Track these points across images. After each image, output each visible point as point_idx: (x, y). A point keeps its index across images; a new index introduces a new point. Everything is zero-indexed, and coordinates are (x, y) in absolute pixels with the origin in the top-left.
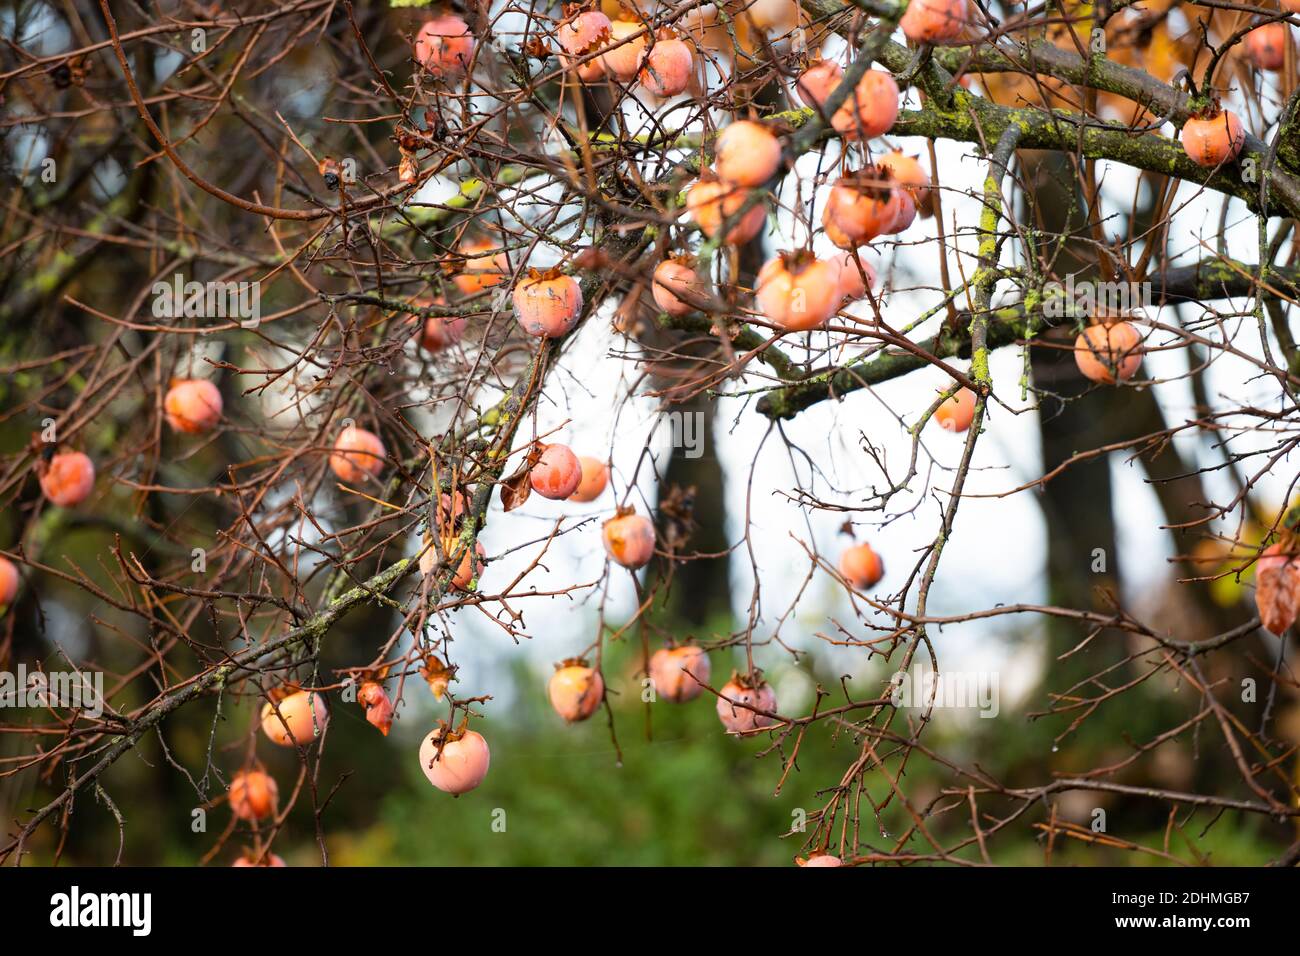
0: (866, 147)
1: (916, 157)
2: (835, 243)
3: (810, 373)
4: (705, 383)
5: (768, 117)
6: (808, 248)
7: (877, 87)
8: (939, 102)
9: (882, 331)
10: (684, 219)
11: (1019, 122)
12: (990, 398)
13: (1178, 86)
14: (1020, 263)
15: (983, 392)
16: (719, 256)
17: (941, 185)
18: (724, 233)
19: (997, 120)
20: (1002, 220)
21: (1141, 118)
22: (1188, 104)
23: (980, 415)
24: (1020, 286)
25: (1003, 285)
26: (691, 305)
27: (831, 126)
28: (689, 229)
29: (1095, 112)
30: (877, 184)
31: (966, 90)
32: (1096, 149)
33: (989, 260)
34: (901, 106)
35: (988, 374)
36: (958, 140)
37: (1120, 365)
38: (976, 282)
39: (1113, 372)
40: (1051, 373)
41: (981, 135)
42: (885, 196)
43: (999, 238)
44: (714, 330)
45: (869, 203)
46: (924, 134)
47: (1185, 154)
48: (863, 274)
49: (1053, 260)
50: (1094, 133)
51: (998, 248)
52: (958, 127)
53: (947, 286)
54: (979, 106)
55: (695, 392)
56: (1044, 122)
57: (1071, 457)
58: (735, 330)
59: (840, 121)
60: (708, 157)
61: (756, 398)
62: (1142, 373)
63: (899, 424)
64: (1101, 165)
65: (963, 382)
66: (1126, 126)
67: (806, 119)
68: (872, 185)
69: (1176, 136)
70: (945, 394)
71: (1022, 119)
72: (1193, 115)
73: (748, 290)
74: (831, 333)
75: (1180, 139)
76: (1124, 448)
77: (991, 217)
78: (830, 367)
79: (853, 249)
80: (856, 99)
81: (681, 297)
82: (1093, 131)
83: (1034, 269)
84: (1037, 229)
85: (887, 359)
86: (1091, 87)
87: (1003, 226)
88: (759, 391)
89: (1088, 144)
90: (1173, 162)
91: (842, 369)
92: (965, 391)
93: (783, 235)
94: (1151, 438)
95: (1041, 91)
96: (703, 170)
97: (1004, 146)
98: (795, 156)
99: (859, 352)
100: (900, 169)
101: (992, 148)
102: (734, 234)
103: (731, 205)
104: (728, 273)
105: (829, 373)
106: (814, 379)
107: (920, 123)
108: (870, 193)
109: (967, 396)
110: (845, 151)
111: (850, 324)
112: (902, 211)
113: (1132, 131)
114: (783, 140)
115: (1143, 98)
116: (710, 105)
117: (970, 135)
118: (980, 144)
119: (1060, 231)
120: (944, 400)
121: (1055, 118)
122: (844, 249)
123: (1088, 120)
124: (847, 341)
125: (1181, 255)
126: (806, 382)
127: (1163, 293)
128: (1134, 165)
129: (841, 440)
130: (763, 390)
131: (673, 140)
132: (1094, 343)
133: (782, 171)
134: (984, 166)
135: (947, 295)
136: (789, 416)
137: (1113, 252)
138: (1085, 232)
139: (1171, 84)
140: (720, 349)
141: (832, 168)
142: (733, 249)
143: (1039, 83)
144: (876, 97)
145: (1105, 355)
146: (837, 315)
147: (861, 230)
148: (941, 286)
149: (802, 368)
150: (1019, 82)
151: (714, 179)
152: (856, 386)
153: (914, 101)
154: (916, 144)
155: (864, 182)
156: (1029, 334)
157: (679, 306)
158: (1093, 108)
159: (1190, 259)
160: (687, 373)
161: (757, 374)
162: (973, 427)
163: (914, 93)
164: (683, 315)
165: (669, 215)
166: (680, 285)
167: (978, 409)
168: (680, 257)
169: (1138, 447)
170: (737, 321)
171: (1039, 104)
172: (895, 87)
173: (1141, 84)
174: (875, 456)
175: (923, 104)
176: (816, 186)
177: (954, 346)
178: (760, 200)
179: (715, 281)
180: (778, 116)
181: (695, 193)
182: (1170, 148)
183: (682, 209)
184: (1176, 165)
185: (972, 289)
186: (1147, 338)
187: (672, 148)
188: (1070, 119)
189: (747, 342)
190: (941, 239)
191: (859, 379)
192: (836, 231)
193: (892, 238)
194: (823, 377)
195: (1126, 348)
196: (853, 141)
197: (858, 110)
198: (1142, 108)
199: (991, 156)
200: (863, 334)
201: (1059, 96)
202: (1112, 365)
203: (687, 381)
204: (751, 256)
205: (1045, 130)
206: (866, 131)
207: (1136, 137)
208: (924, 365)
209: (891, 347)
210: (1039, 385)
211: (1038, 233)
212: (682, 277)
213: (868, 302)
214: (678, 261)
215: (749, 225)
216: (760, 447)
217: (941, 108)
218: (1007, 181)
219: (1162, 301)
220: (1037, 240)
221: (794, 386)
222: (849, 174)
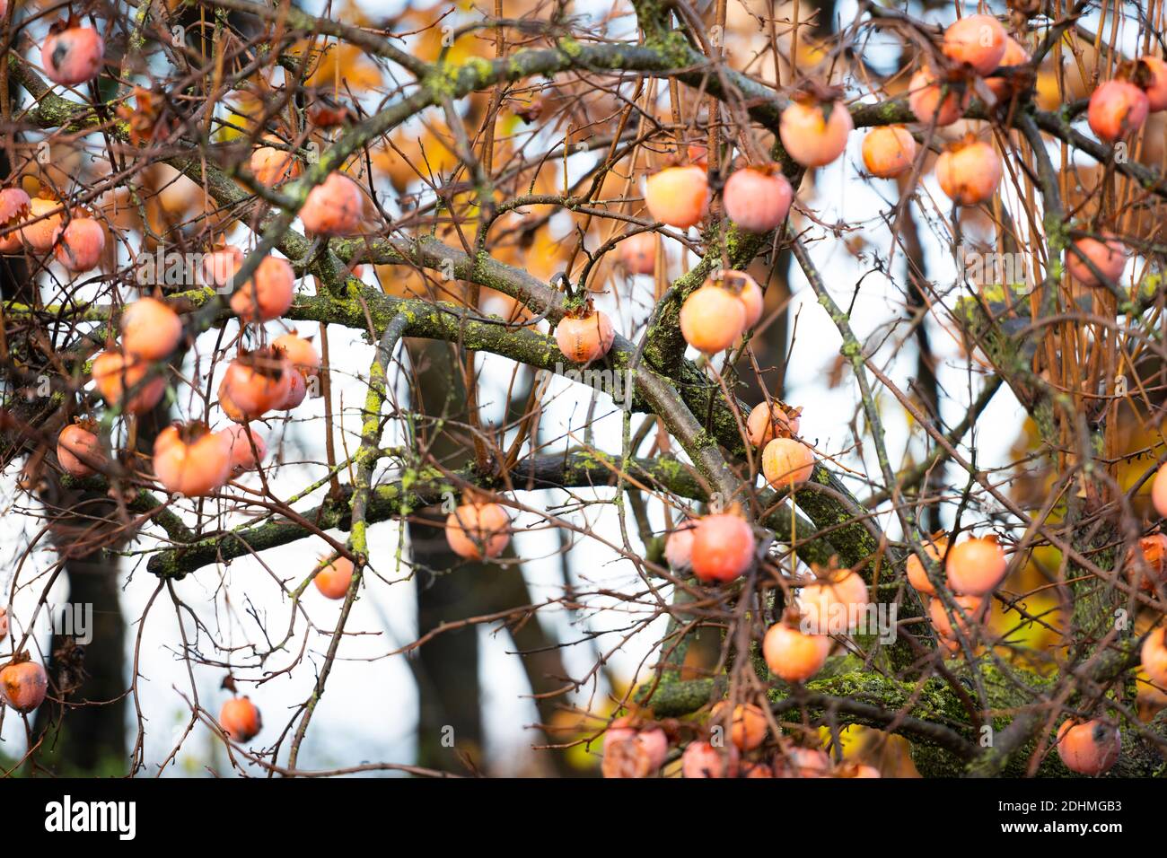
0: (263, 330)
1: (310, 339)
2: (229, 416)
3: (199, 536)
4: (101, 541)
5: (173, 295)
6: (203, 419)
7: (275, 274)
8: (332, 289)
9: (269, 500)
10: (89, 386)
11: (407, 312)
12: (366, 568)
13: (555, 287)
14: (400, 443)
15: (360, 562)
16: (120, 422)
17: (331, 366)
18: (125, 402)
19: (385, 309)
20: (386, 403)
21: (519, 314)
22: (563, 302)
23: (357, 584)
24: (399, 465)
25: (383, 463)
26: (90, 467)
27: (229, 307)
28: (94, 397)
29: (477, 307)
30: (270, 364)
31: (358, 279)
32: (476, 341)
33: (371, 440)
34: (296, 290)
35: (365, 545)
36: (348, 326)
37: (488, 544)
38: (359, 459)
39: (480, 550)
40: (427, 547)
41: (370, 323)
42: (277, 375)
43: (382, 418)
44: (111, 492)
45: (261, 381)
46: (317, 319)
47: (559, 350)
48: (253, 446)
49: (431, 442)
50: (475, 325)
51: (381, 429)
52: (350, 314)
53: (332, 461)
54: (370, 294)
55: (91, 550)
56: (429, 313)
57: (438, 626)
58: (132, 493)
59: (239, 303)
60: (114, 330)
61: (147, 557)
62: (509, 551)
63: (280, 588)
64: (480, 356)
65: (341, 551)
66: (505, 320)
67: (207, 298)
68: (266, 364)
69: (551, 332)
70: (325, 561)
71: (409, 309)
72: (567, 314)
73: (145, 456)
74: (222, 501)
75: (555, 335)
76: (490, 621)
77: (376, 399)
78: (219, 531)
79: (245, 423)
80: (255, 283)
81: (82, 460)
82: (474, 324)
83: (412, 450)
84: (417, 413)
85: (272, 527)
86: (475, 283)
87: (387, 409)
88: (151, 551)
89: (469, 336)
90: (546, 357)
91: (230, 534)
92: (343, 560)
94: (513, 613)
95: (427, 285)
96: (109, 342)
97: (391, 333)
98: (196, 334)
99: (247, 519)
100: (293, 349)
101: (380, 335)
102: (134, 403)
103: (133, 377)
104: (127, 439)
105: (218, 537)
106: (203, 543)
107: (314, 307)
108: (263, 372)
109: (344, 564)
110: (243, 331)
111: (239, 493)
112: (293, 389)
113: (510, 325)
114: (185, 317)
115: (521, 296)
116: (119, 281)
117: (359, 322)
118: (368, 330)
119: (438, 415)
120: (323, 568)
121: (439, 310)
122: (237, 422)
123: (469, 313)
124: (236, 509)
125: (550, 444)
126: (195, 545)
127: (531, 478)
128: (510, 357)
129: (227, 599)
130: (155, 550)
131: (83, 313)
132: (464, 521)
133: (183, 347)
134: (372, 351)
135: (330, 470)
136: (180, 577)
137: (488, 438)
138: (463, 418)
139: (549, 284)
140: (117, 510)
141: (230, 346)
142: (132, 417)
143: (425, 276)
144: (273, 282)
145: (474, 534)
146: (227, 483)
147: (252, 405)
148: (326, 462)
149: (193, 531)
150: (410, 275)
151: (120, 351)
152: (243, 551)
153: (309, 286)
154: (309, 327)
155: (258, 361)
156: (405, 510)
157: (80, 468)
158: (476, 301)
159: (558, 448)
160: (84, 531)
161: (151, 535)
162: (349, 593)
163: (310, 280)
164: (84, 477)
165: (74, 381)
166: (82, 449)
167: (355, 578)
168: (84, 420)
169: (506, 618)
170: (134, 485)
171: (424, 295)
172: (291, 273)
173: (521, 283)
174: (256, 617)
175: (318, 291)
176: (214, 362)
177: (336, 518)
178: (160, 373)
179: (114, 446)
180: (182, 294)
181: (101, 364)
182: (544, 343)
183: (88, 377)
184: (549, 361)
185: (355, 465)
186: (514, 520)
187: (81, 321)
188: (454, 311)
189: (143, 506)
190: (329, 417)
191: (246, 543)
192: (230, 407)
193: (283, 414)
194: (212, 541)
195: (494, 528)
196: (251, 321)
197: (255, 294)
198: (521, 304)
199: (377, 343)
200: (250, 503)
201: (444, 290)
202: (480, 543)
203: (83, 540)
204: (153, 421)
205: (430, 320)
206: (262, 314)
207: (513, 332)
208: (307, 535)
209: (276, 516)
210: (417, 557)
211: (418, 416)
212: (86, 441)
213: (258, 473)
214: (82, 425)
215: (149, 396)
216: (150, 604)
217: (334, 295)
218: (392, 366)
219: (530, 486)
220: (417, 423)
221: (184, 550)
222: (243, 353)
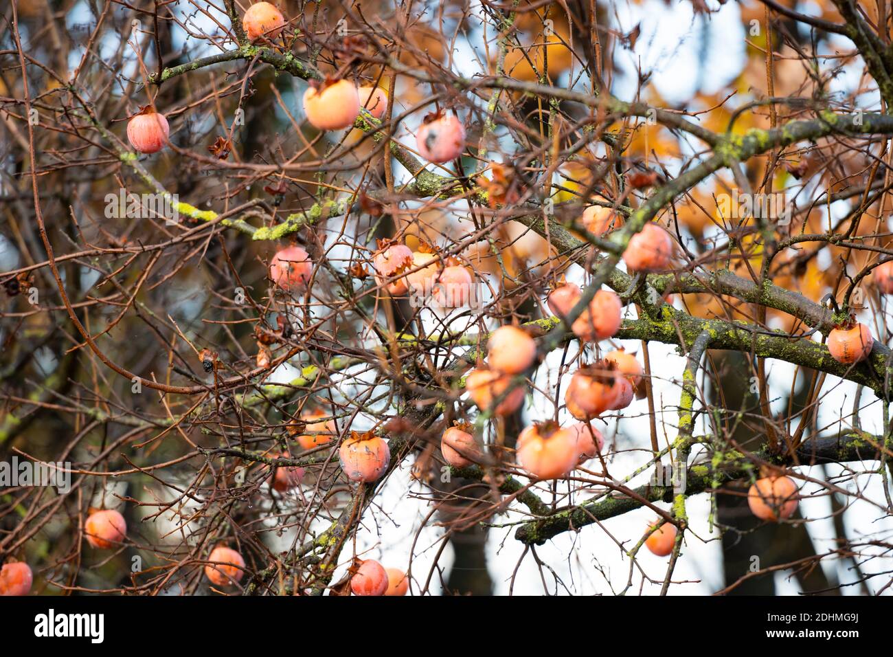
0: (598, 347)
1: (634, 354)
2: (574, 416)
3: (555, 511)
4: (479, 516)
5: (526, 324)
6: (554, 419)
7: (606, 303)
8: (651, 314)
9: (608, 480)
10: (464, 397)
11: (710, 329)
12: (686, 530)
13: (825, 305)
14: (708, 432)
15: (681, 526)
16: (490, 424)
17: (652, 374)
18: (494, 407)
19: (693, 328)
20: (696, 401)
21: (798, 328)
22: (832, 318)
23: (680, 543)
24: (708, 449)
25: (696, 448)
26: (469, 460)
27: (572, 331)
28: (468, 405)
29: (764, 323)
30: (605, 374)
31: (670, 306)
32: (765, 350)
33: (686, 430)
34: (623, 316)
35: (685, 513)
36: (665, 342)
37: (781, 508)
38: (677, 446)
39: (776, 513)
40: (732, 513)
41: (681, 339)
42: (611, 382)
43: (694, 413)
44: (486, 478)
45: (599, 387)
46: (639, 338)
47: (830, 355)
48: (594, 438)
49: (733, 430)
50: (763, 338)
51: (693, 422)
52: (665, 333)
53: (656, 448)
54: (680, 317)
55: (471, 524)
56: (727, 330)
57: (745, 574)
58: (501, 479)
59: (579, 327)
60: (482, 352)
61: (516, 528)
62: (798, 514)
63: (620, 549)
64: (769, 362)
65: (667, 518)
66: (787, 333)
67: (554, 325)
68: (602, 374)
69: (824, 341)
70: (654, 526)
71: (711, 327)
72: (836, 327)
73: (510, 450)
74: (571, 482)
75: (826, 343)
76: (784, 569)
77: (689, 398)
78: (570, 506)
79: (587, 421)
80: (590, 311)
81: (462, 454)
82: (763, 337)
83: (719, 437)
84: (722, 408)
85: (612, 501)
86: (762, 306)
87: (697, 406)
88: (518, 523)
89: (759, 347)
90: (821, 360)
91: (579, 508)
92: (668, 525)
93: (537, 410)
94: (804, 562)
95: (725, 308)
96: (479, 362)
97: (698, 347)
98: (546, 353)
99: (592, 496)
100: (622, 362)
101: (689, 349)
102: (500, 408)
103: (500, 387)
104: (495, 437)
105: (569, 511)
106: (558, 515)
107: (637, 329)
108: (600, 380)
109: (670, 529)
110: (582, 349)
111: (585, 476)
112: (623, 393)
113: (791, 337)
114: (537, 340)
115: (799, 314)
116: (484, 314)
117: (673, 339)
118: (680, 345)
119: (738, 409)
120: (653, 531)
121: (735, 327)
122: (581, 420)
123: (759, 329)
124: (583, 488)
125: (826, 428)
126: (552, 517)
127: (813, 456)
128: (792, 362)
129: (577, 558)
130: (521, 523)
131: (457, 340)
132: (762, 491)
133: (536, 363)
134: (684, 360)
135: (655, 455)
136: (540, 543)
137: (777, 425)
138: (757, 411)
139: (820, 303)
140: (490, 492)
141: (573, 362)
142: (500, 420)
143: (724, 302)
144: (605, 310)
145: (771, 501)
146: (576, 468)
147: (593, 406)
148: (651, 449)
149: (550, 507)
150: (710, 301)
151: (487, 368)
152: (589, 521)
153: (632, 312)
155: (596, 372)
156: (715, 484)
157: (460, 461)
158: (763, 319)
160: (465, 509)
161: (517, 511)
162: (674, 551)
163: (632, 307)
164: (463, 467)
165: (453, 393)
166: (461, 445)
167: (678, 539)
168: (461, 424)
169: (795, 568)
170: (502, 472)
171: (723, 316)
172: (619, 303)
173: (798, 303)
174: (602, 572)
175: (639, 316)
176: (560, 374)
177: (661, 492)
178: (519, 384)
179: (486, 443)
180: (533, 323)
181: (473, 379)
182: (818, 350)
183: (463, 389)
184: (823, 364)
185: (674, 451)
186: (801, 489)
187: (456, 345)
188: (747, 328)
189: (510, 488)
190: (652, 414)
191: (591, 515)
192: (575, 408)
193: (615, 413)
194: (565, 513)
195: (786, 495)
196: (588, 342)
197: (591, 319)
198: (799, 320)
199: (688, 354)
200: (594, 483)
201: (738, 311)
202: (775, 508)
203: (465, 516)
204: (513, 424)
205: (728, 335)
206: (597, 335)
207: (794, 342)
208: (639, 507)
209: (614, 492)
210: (722, 521)
211: (722, 411)
212: (463, 439)
213: (599, 459)
214: (460, 427)
215: (512, 402)
216: (519, 565)
217: (653, 319)
218: (700, 372)
219: (813, 462)
220: (722, 416)
221: (544, 521)
222: (585, 366)
